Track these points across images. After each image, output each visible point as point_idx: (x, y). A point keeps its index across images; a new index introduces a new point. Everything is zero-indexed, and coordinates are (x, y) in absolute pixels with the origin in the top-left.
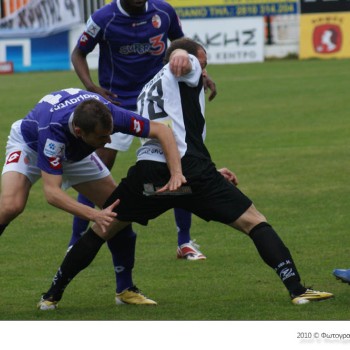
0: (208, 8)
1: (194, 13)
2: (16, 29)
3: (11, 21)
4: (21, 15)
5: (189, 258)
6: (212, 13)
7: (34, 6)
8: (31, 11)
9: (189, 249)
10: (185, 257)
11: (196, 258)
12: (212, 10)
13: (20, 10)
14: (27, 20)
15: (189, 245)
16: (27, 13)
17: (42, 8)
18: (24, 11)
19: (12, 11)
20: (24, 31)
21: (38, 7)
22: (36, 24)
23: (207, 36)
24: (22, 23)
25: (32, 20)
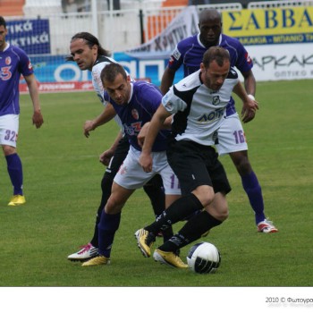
0: (304, 35)
1: (293, 39)
2: (153, 52)
3: (149, 46)
4: (157, 42)
5: (265, 231)
6: (307, 39)
7: (167, 34)
8: (165, 38)
9: (264, 225)
10: (262, 231)
11: (269, 230)
12: (307, 36)
13: (157, 37)
14: (161, 45)
15: (264, 222)
16: (162, 40)
17: (173, 35)
18: (159, 38)
19: (150, 38)
20: (159, 53)
21: (171, 35)
22: (169, 48)
23: (303, 57)
24: (158, 48)
25: (165, 45)
